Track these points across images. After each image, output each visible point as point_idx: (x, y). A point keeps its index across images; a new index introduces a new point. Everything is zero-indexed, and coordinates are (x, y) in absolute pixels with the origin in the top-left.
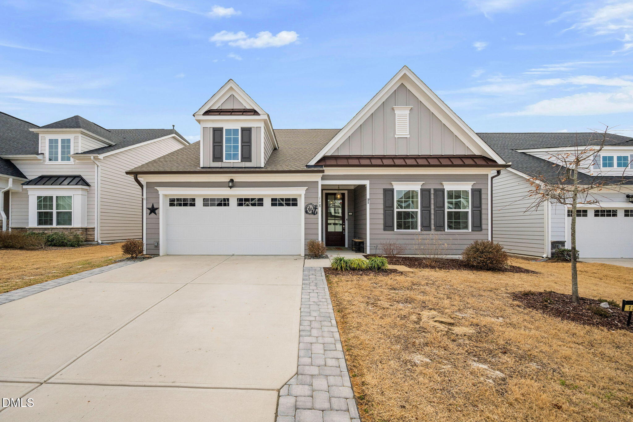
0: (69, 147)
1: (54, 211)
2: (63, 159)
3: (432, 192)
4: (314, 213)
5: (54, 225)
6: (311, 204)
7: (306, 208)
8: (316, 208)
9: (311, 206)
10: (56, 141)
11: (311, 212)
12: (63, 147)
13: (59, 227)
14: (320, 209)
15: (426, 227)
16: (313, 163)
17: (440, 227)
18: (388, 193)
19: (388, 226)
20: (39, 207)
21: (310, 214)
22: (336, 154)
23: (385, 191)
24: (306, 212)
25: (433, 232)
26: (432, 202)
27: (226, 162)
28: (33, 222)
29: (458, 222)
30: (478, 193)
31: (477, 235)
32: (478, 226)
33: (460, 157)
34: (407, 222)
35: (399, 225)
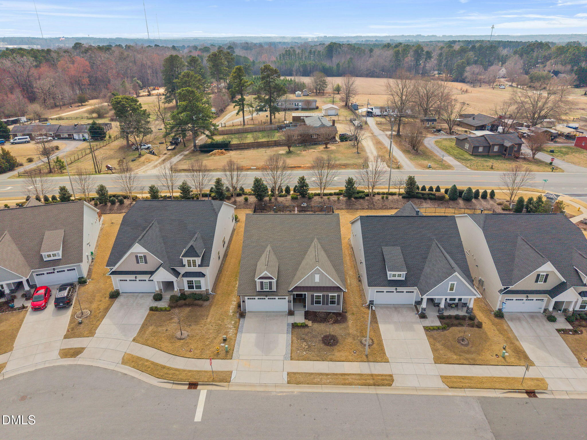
0: (195, 262)
1: (194, 285)
2: (193, 266)
3: (326, 296)
4: (291, 302)
5: (195, 289)
6: (290, 300)
7: (288, 301)
10: (190, 260)
12: (193, 262)
13: (197, 290)
14: (292, 301)
15: (323, 304)
16: (291, 289)
17: (327, 304)
18: (312, 296)
19: (312, 303)
20: (188, 284)
22: (300, 286)
25: (325, 305)
26: (325, 298)
27: (264, 290)
28: (186, 289)
29: (333, 302)
30: (339, 296)
31: (338, 306)
32: (338, 304)
33: (334, 287)
34: (318, 302)
35: (316, 303)
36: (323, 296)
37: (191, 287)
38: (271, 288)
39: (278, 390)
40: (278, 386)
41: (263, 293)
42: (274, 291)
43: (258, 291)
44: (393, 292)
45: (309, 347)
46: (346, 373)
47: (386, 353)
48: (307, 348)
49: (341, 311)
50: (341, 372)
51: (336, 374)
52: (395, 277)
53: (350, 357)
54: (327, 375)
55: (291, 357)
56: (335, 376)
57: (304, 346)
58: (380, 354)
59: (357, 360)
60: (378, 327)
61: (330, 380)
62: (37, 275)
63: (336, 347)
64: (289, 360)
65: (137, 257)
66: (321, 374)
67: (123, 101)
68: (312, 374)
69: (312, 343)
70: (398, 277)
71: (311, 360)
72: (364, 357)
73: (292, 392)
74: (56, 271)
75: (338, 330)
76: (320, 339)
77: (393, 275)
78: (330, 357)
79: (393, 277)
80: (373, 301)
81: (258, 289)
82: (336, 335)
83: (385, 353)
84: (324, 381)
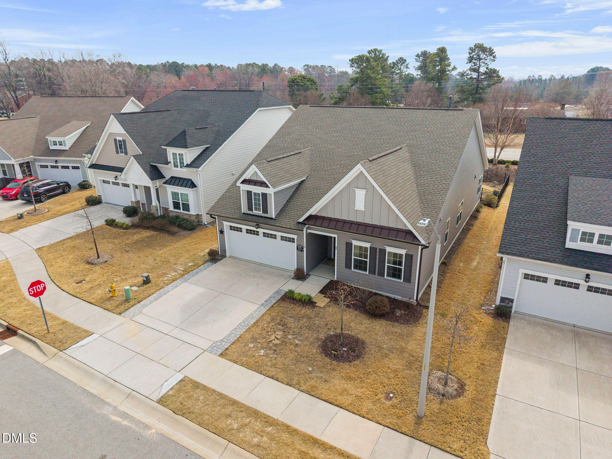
0: (183, 159)
1: (180, 202)
2: (180, 167)
3: (378, 250)
4: (302, 250)
5: (182, 211)
6: (300, 245)
7: (297, 247)
8: (303, 248)
9: (300, 246)
10: (176, 154)
11: (300, 250)
12: (180, 158)
13: (184, 212)
14: (305, 249)
15: (372, 272)
16: (301, 220)
17: (382, 274)
18: (349, 245)
19: (349, 266)
20: (173, 198)
21: (299, 251)
23: (347, 243)
24: (297, 249)
25: (376, 276)
26: (378, 257)
27: (255, 212)
28: (171, 208)
29: (395, 273)
30: (410, 258)
31: (407, 284)
32: (408, 279)
33: (398, 231)
34: (361, 265)
35: (355, 267)
36: (373, 250)
37: (176, 205)
38: (265, 211)
39: (126, 407)
40: (134, 397)
41: (250, 217)
42: (272, 218)
43: (244, 213)
44: (577, 286)
45: (284, 343)
46: (324, 439)
47: (490, 436)
48: (276, 345)
49: (414, 302)
50: (310, 431)
51: (293, 431)
52: (591, 241)
53: (368, 405)
54: (268, 421)
55: (227, 349)
56: (285, 436)
57: (273, 337)
58: (468, 430)
59: (380, 419)
60: (498, 361)
61: (265, 439)
62: (42, 166)
63: (346, 365)
64: (215, 354)
65: (115, 140)
66: (255, 414)
67: (299, 79)
68: (234, 403)
69: (295, 338)
70: (599, 242)
71: (261, 373)
72: (410, 419)
73: (147, 427)
74: (59, 164)
75: (380, 333)
76: (322, 336)
77: (584, 234)
78: (312, 382)
79: (582, 240)
80: (512, 301)
81: (244, 209)
82: (367, 340)
83: (483, 434)
84: (247, 435)
